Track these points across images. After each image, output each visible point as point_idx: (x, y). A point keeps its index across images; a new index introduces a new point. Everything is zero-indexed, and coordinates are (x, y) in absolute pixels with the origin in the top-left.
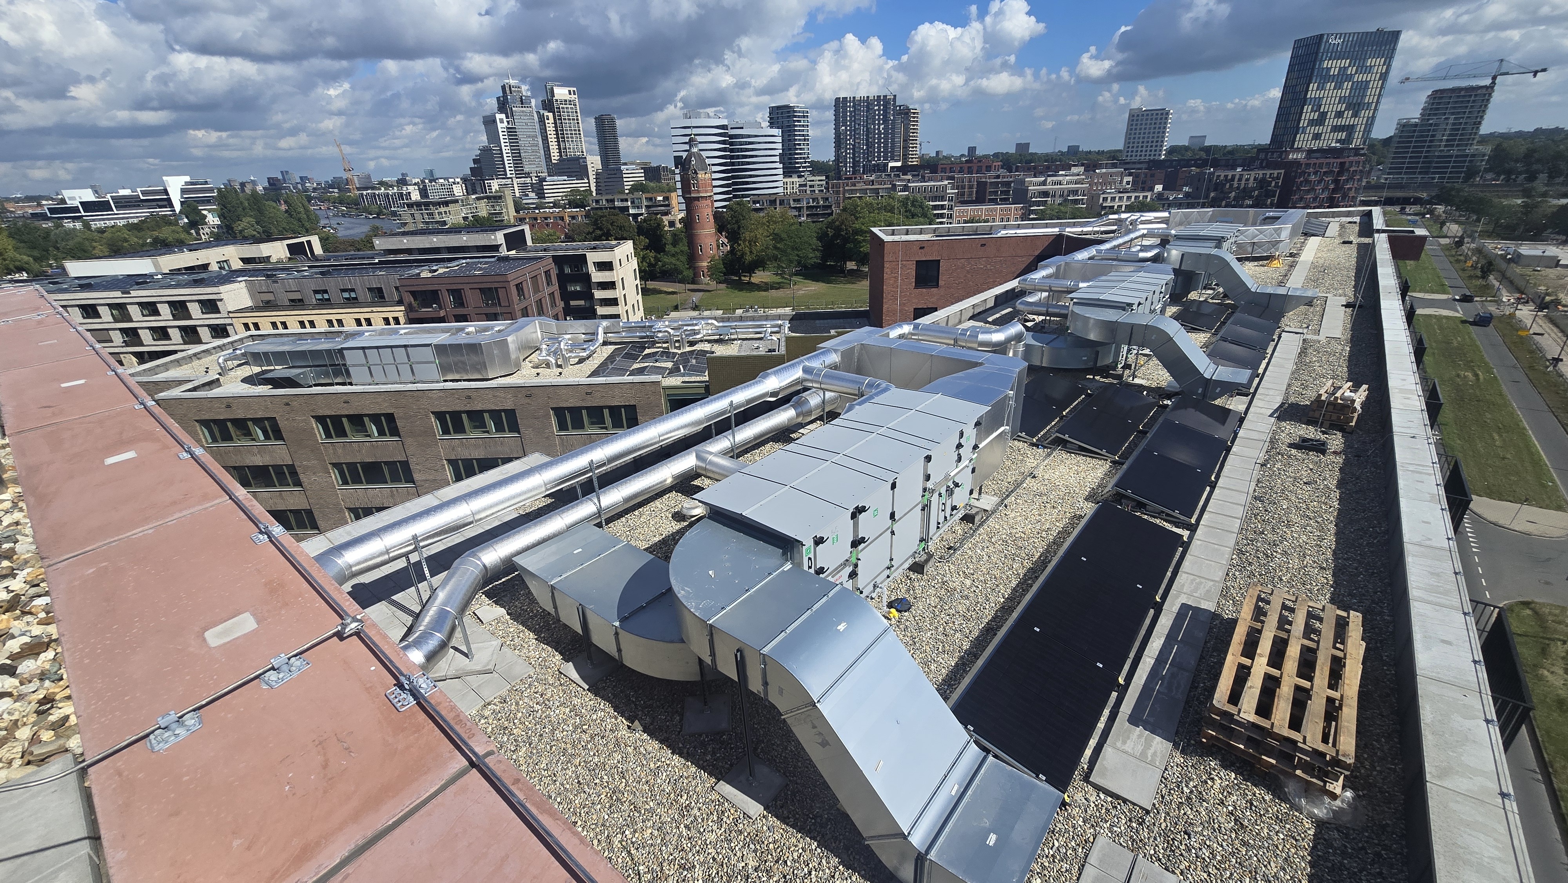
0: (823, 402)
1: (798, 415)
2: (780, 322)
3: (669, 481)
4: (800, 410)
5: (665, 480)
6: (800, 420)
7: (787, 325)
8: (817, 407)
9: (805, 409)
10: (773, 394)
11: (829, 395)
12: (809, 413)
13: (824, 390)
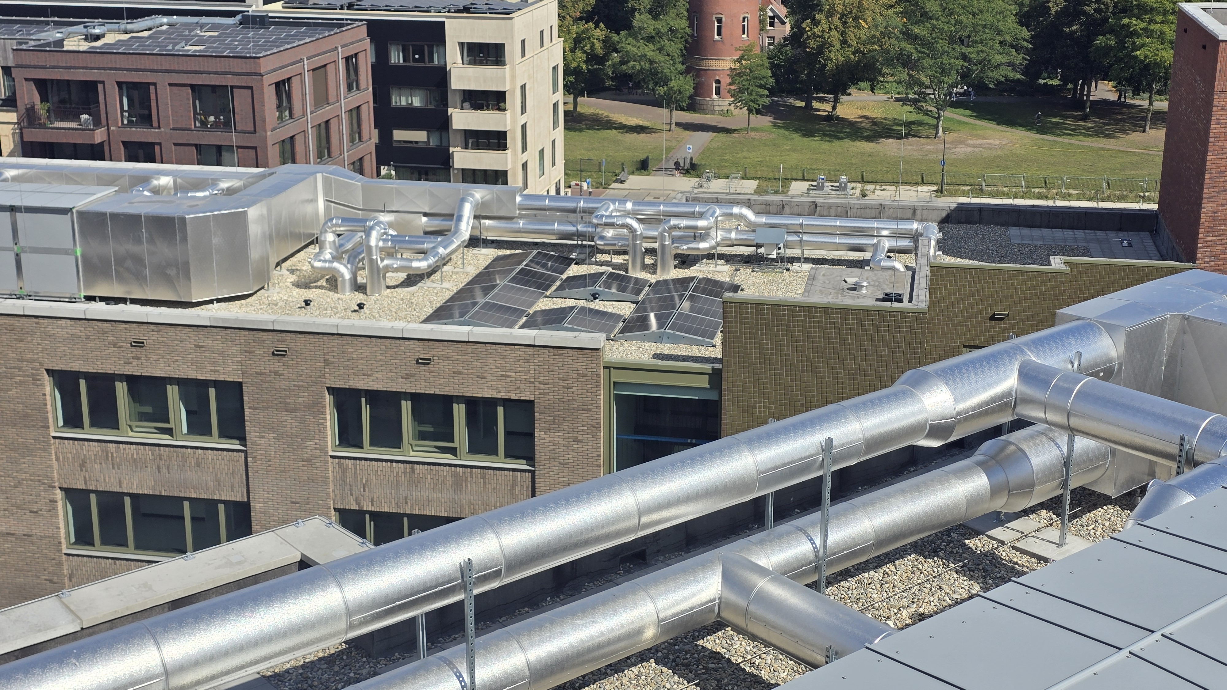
0: (1066, 464)
1: (995, 491)
2: (915, 226)
3: (650, 633)
4: (1001, 477)
5: (639, 631)
6: (999, 504)
7: (935, 234)
8: (1048, 474)
9: (1015, 475)
10: (935, 431)
11: (1082, 443)
12: (1027, 487)
13: (1073, 431)
